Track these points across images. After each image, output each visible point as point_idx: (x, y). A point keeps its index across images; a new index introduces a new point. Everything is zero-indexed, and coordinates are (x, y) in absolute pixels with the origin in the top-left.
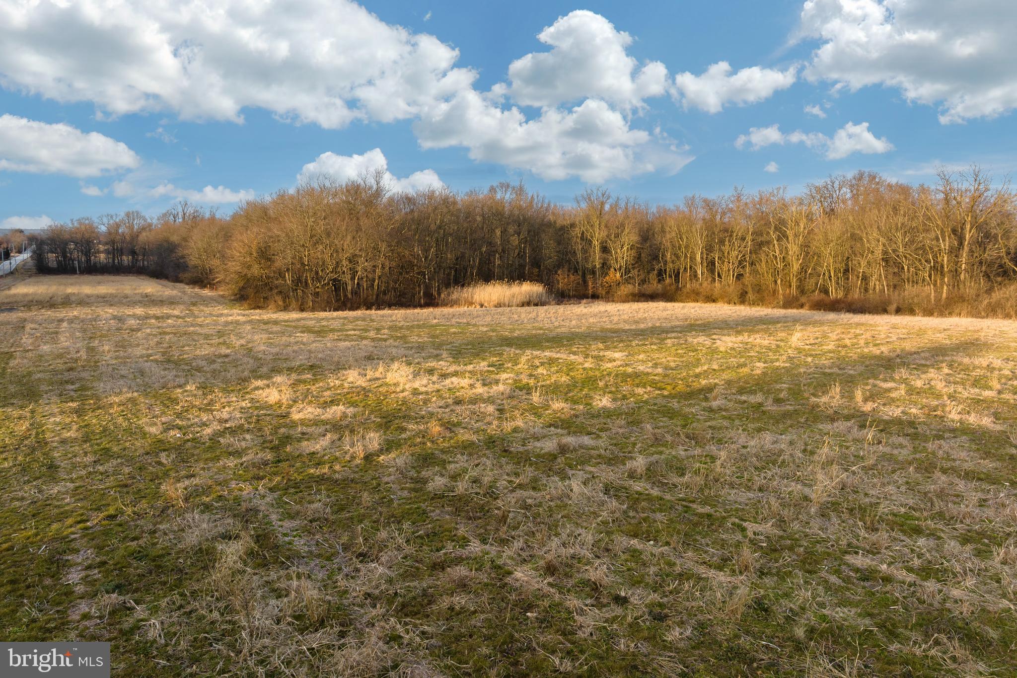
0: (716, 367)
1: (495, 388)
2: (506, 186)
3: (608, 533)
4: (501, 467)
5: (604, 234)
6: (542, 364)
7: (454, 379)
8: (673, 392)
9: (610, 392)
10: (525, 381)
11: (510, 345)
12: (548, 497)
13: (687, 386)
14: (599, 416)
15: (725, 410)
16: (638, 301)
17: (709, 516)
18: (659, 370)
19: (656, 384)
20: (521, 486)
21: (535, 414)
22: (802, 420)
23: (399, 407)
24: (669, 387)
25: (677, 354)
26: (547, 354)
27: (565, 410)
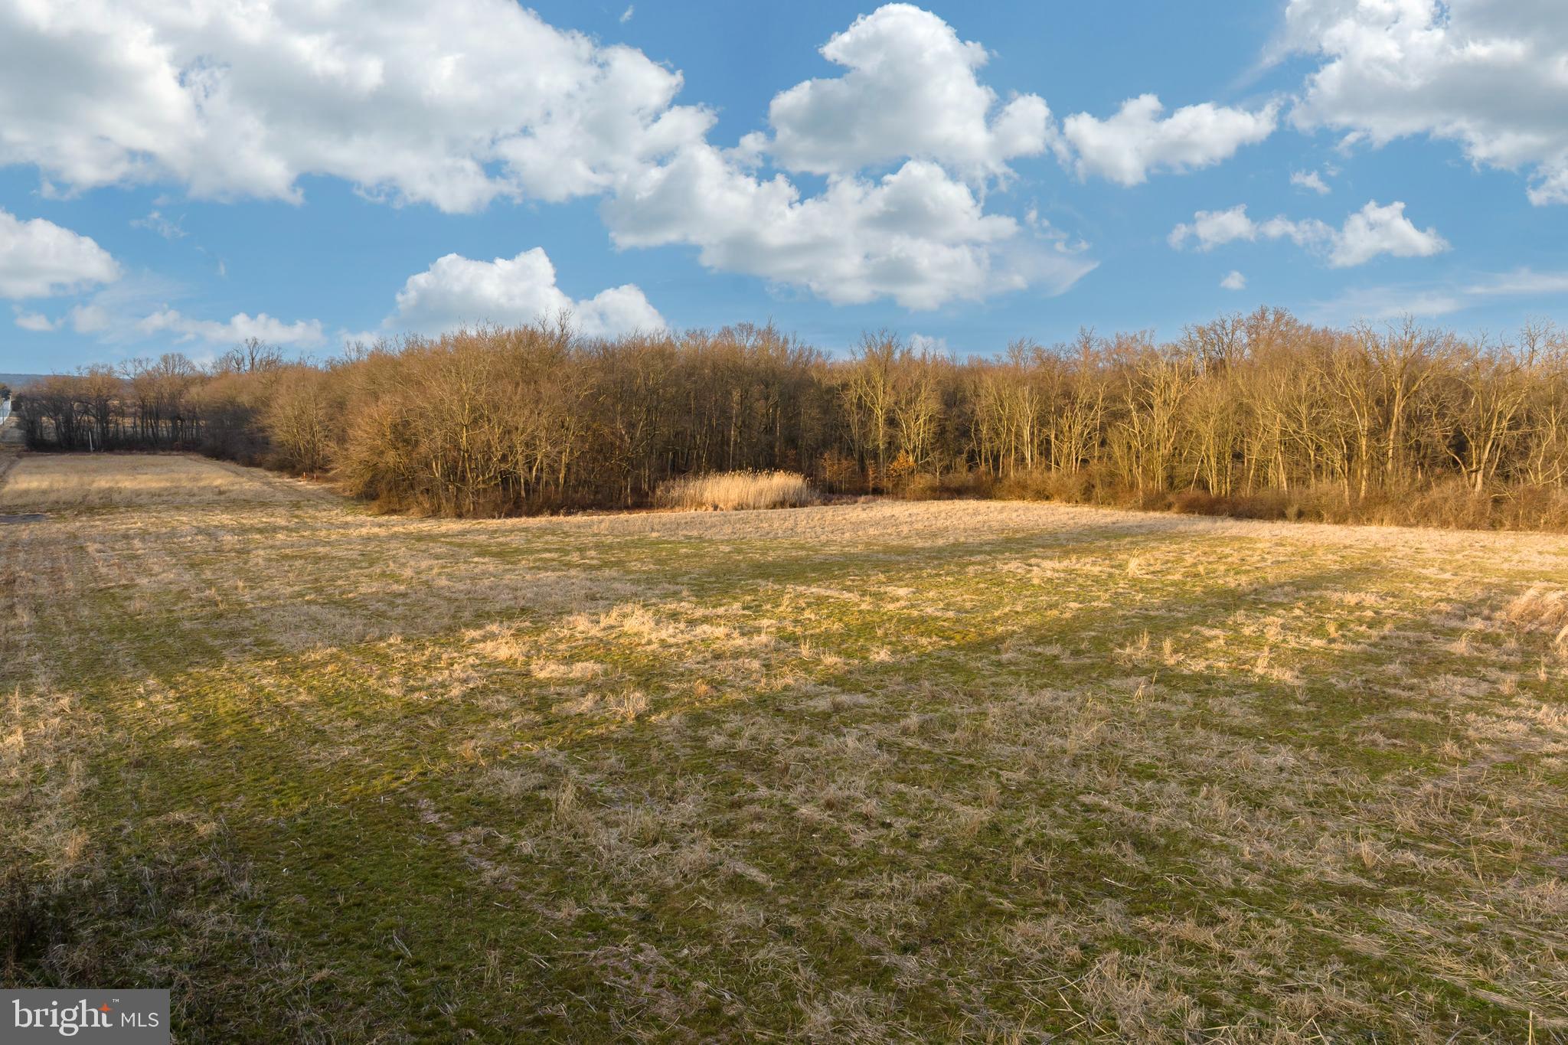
0: (1019, 609)
1: (756, 638)
2: (749, 329)
3: (879, 780)
4: (776, 725)
5: (890, 400)
6: (809, 605)
7: (706, 627)
8: (962, 642)
9: (890, 643)
10: (790, 629)
11: (765, 576)
12: (824, 752)
13: (980, 635)
14: (874, 672)
15: (1016, 664)
16: (939, 499)
17: (971, 766)
18: (951, 614)
19: (943, 632)
20: (797, 743)
21: (805, 670)
22: (1094, 675)
23: (651, 663)
24: (958, 637)
25: (977, 589)
26: (814, 590)
27: (839, 665)
